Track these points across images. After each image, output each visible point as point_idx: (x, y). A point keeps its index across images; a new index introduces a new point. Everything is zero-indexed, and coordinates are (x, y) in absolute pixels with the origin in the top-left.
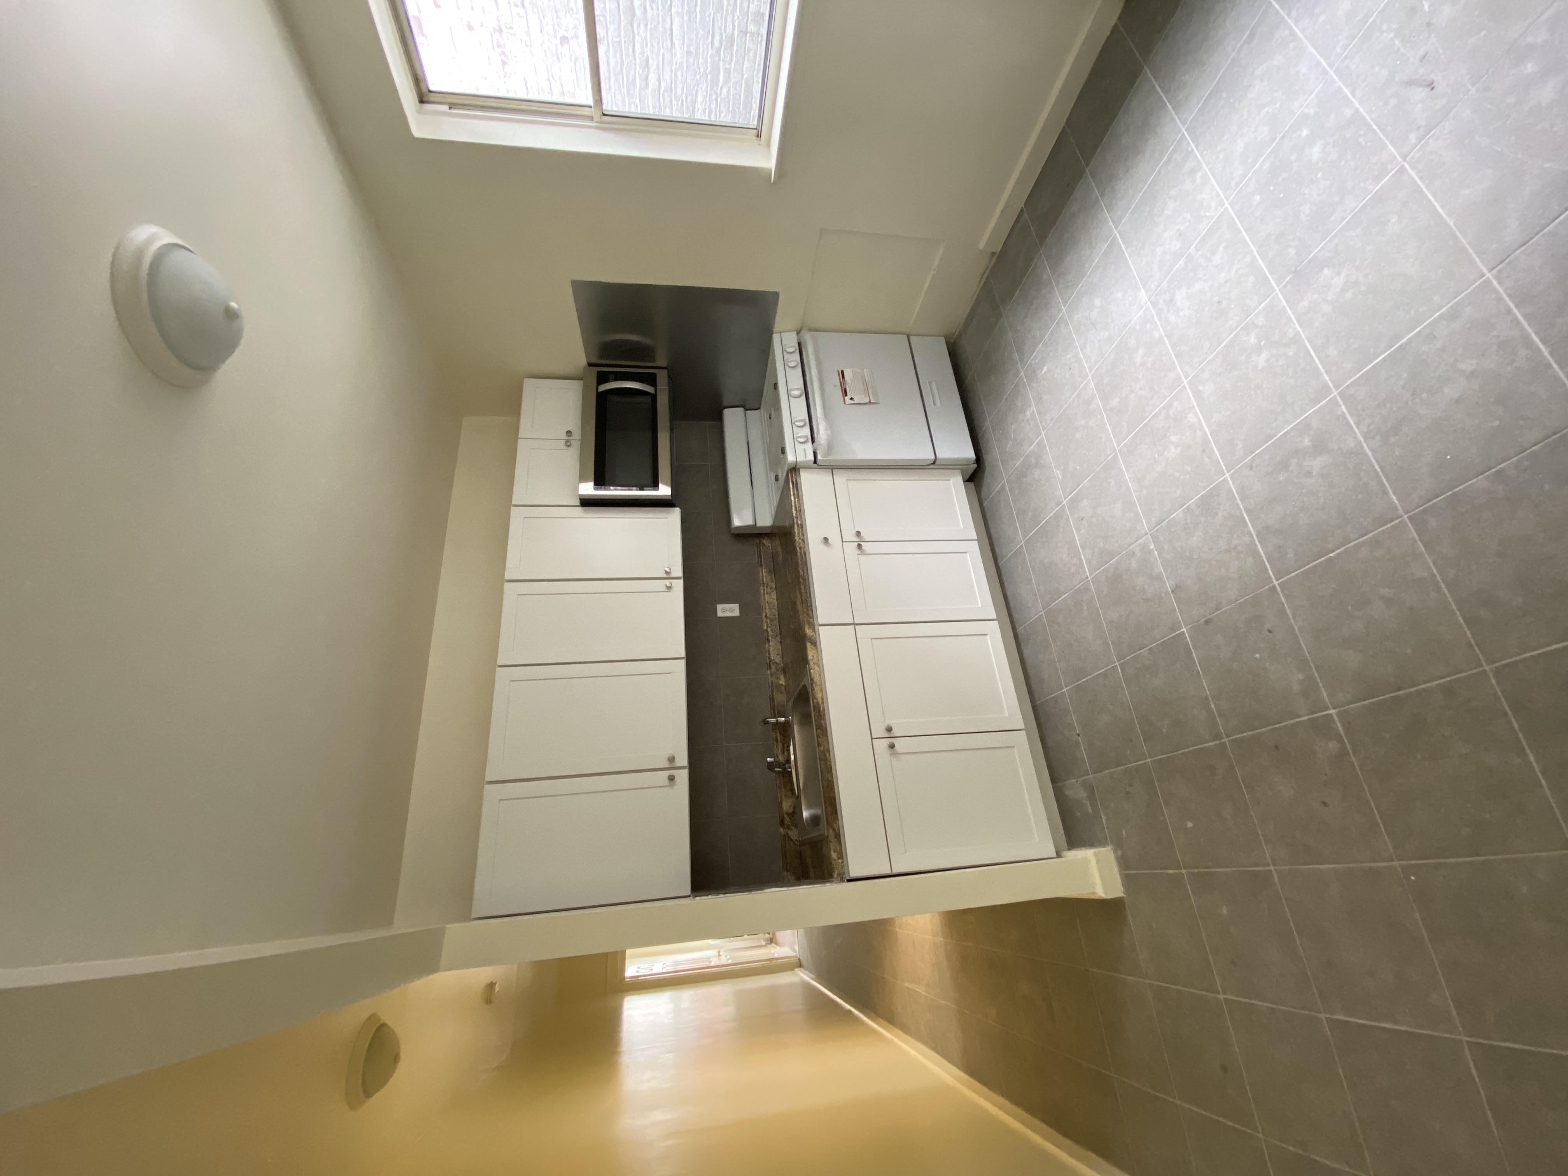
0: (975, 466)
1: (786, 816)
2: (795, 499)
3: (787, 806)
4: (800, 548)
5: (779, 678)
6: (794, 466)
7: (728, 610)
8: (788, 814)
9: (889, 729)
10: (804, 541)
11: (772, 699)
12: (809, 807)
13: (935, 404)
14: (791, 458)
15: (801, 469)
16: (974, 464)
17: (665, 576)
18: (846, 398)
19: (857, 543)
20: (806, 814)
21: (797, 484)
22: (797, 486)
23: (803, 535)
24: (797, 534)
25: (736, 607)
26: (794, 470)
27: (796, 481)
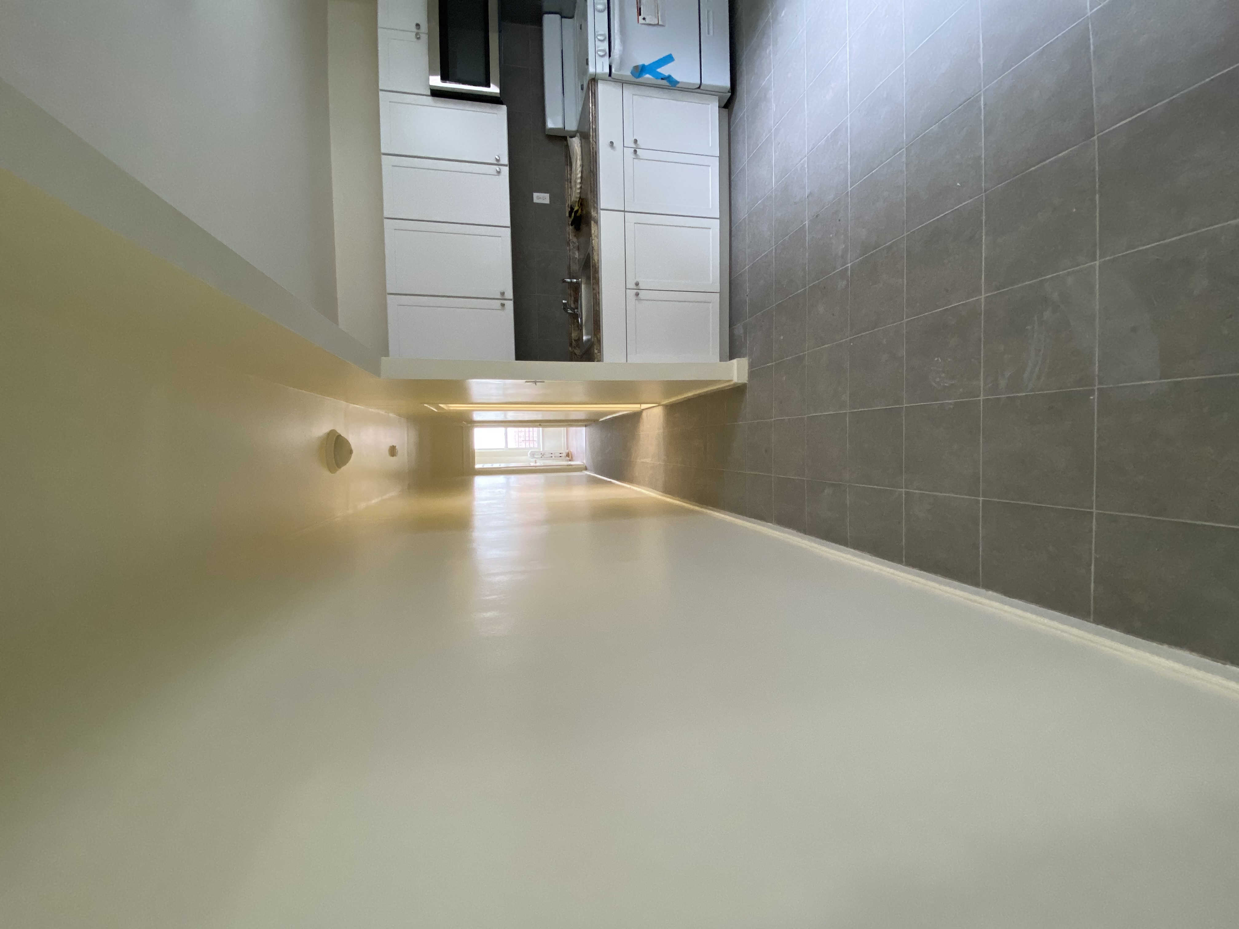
0: (730, 94)
1: (573, 341)
2: (592, 106)
3: (574, 335)
4: (593, 148)
5: (574, 253)
6: (594, 77)
7: (541, 198)
8: (575, 340)
9: (637, 284)
10: (596, 143)
11: (569, 267)
12: (587, 334)
13: (708, 33)
14: (591, 70)
15: (599, 81)
16: (729, 92)
17: (495, 162)
18: (640, 17)
19: (633, 149)
20: (585, 338)
21: (595, 94)
22: (594, 95)
23: (596, 138)
24: (591, 136)
25: (547, 196)
26: (594, 80)
27: (595, 90)
